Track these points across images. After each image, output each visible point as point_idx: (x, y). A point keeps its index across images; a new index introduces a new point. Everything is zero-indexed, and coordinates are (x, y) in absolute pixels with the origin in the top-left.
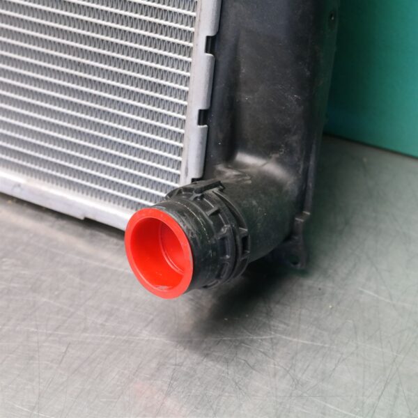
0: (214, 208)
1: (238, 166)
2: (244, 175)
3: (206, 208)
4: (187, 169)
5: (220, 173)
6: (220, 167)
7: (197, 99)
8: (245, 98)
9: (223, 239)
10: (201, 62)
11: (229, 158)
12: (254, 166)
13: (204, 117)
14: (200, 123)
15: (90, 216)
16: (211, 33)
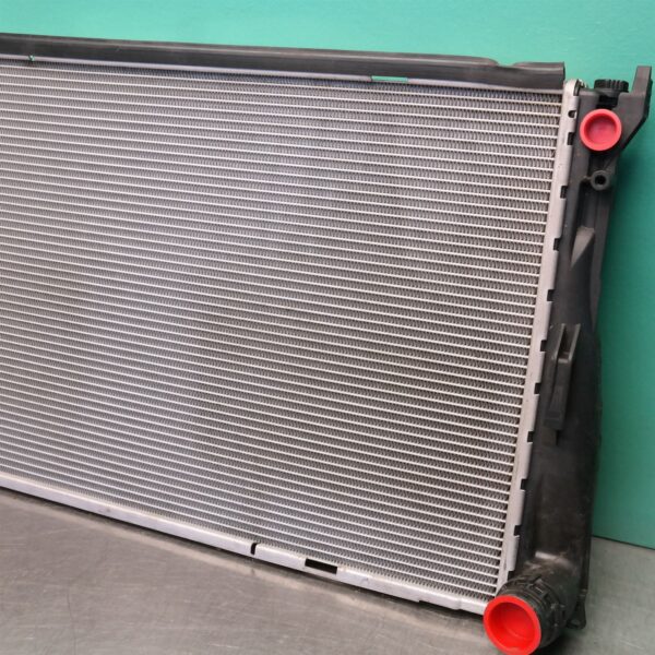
0: (543, 593)
1: (539, 561)
2: (545, 567)
3: (539, 593)
4: (505, 565)
5: (528, 567)
6: (528, 563)
7: (514, 518)
8: (544, 516)
9: (553, 613)
10: (516, 496)
11: (532, 557)
12: (549, 561)
13: (518, 530)
14: (515, 534)
15: (425, 599)
16: (524, 477)
